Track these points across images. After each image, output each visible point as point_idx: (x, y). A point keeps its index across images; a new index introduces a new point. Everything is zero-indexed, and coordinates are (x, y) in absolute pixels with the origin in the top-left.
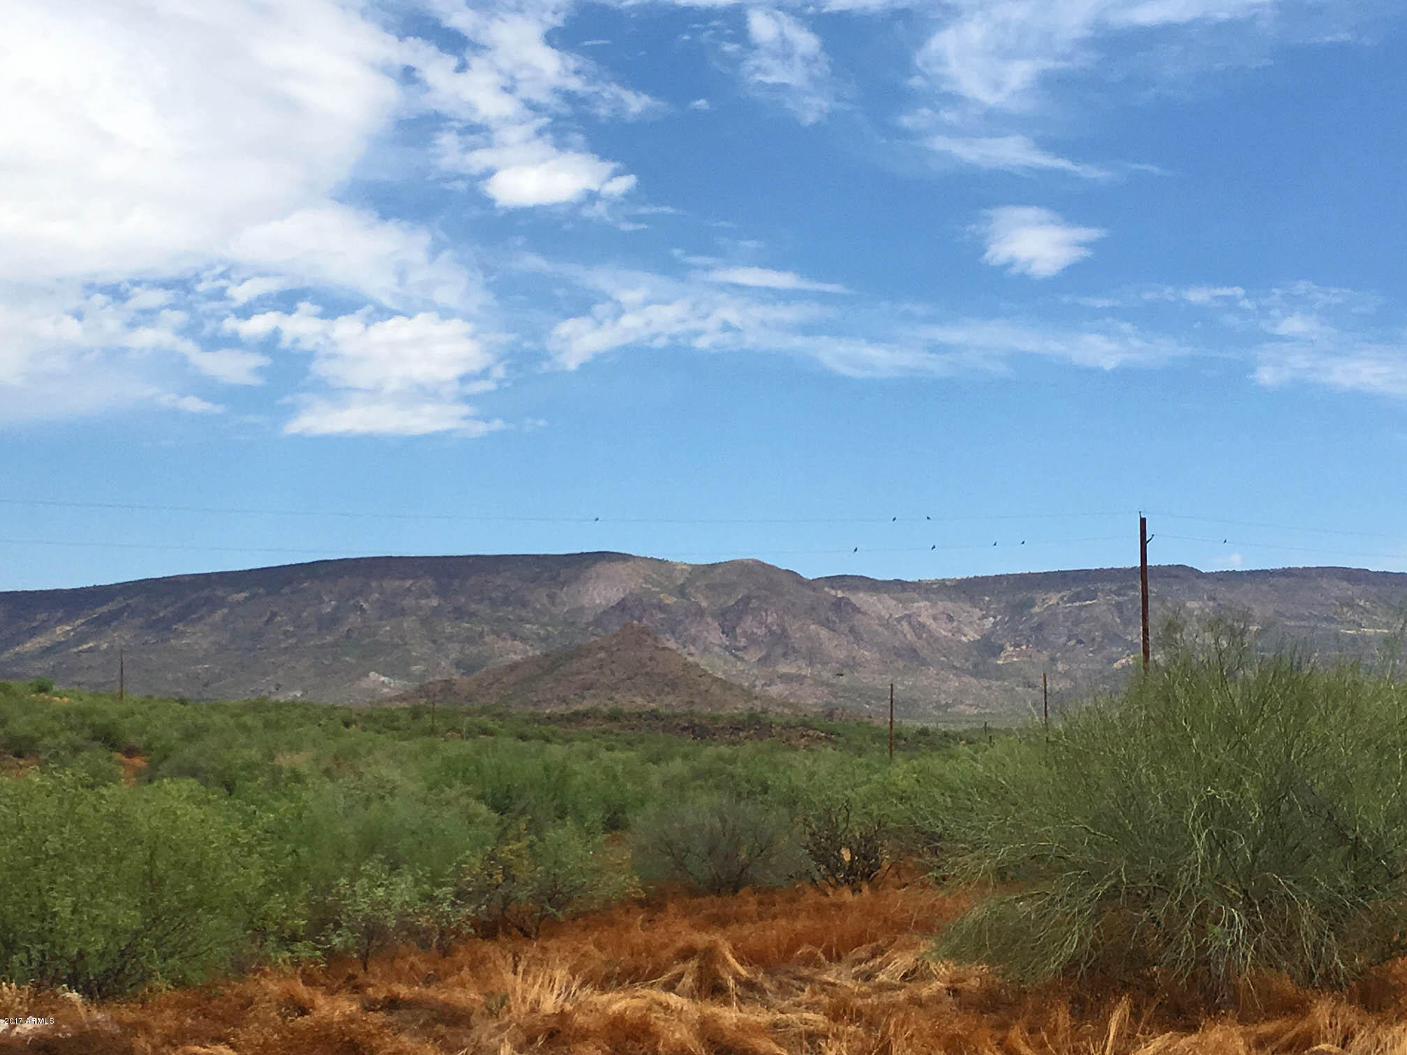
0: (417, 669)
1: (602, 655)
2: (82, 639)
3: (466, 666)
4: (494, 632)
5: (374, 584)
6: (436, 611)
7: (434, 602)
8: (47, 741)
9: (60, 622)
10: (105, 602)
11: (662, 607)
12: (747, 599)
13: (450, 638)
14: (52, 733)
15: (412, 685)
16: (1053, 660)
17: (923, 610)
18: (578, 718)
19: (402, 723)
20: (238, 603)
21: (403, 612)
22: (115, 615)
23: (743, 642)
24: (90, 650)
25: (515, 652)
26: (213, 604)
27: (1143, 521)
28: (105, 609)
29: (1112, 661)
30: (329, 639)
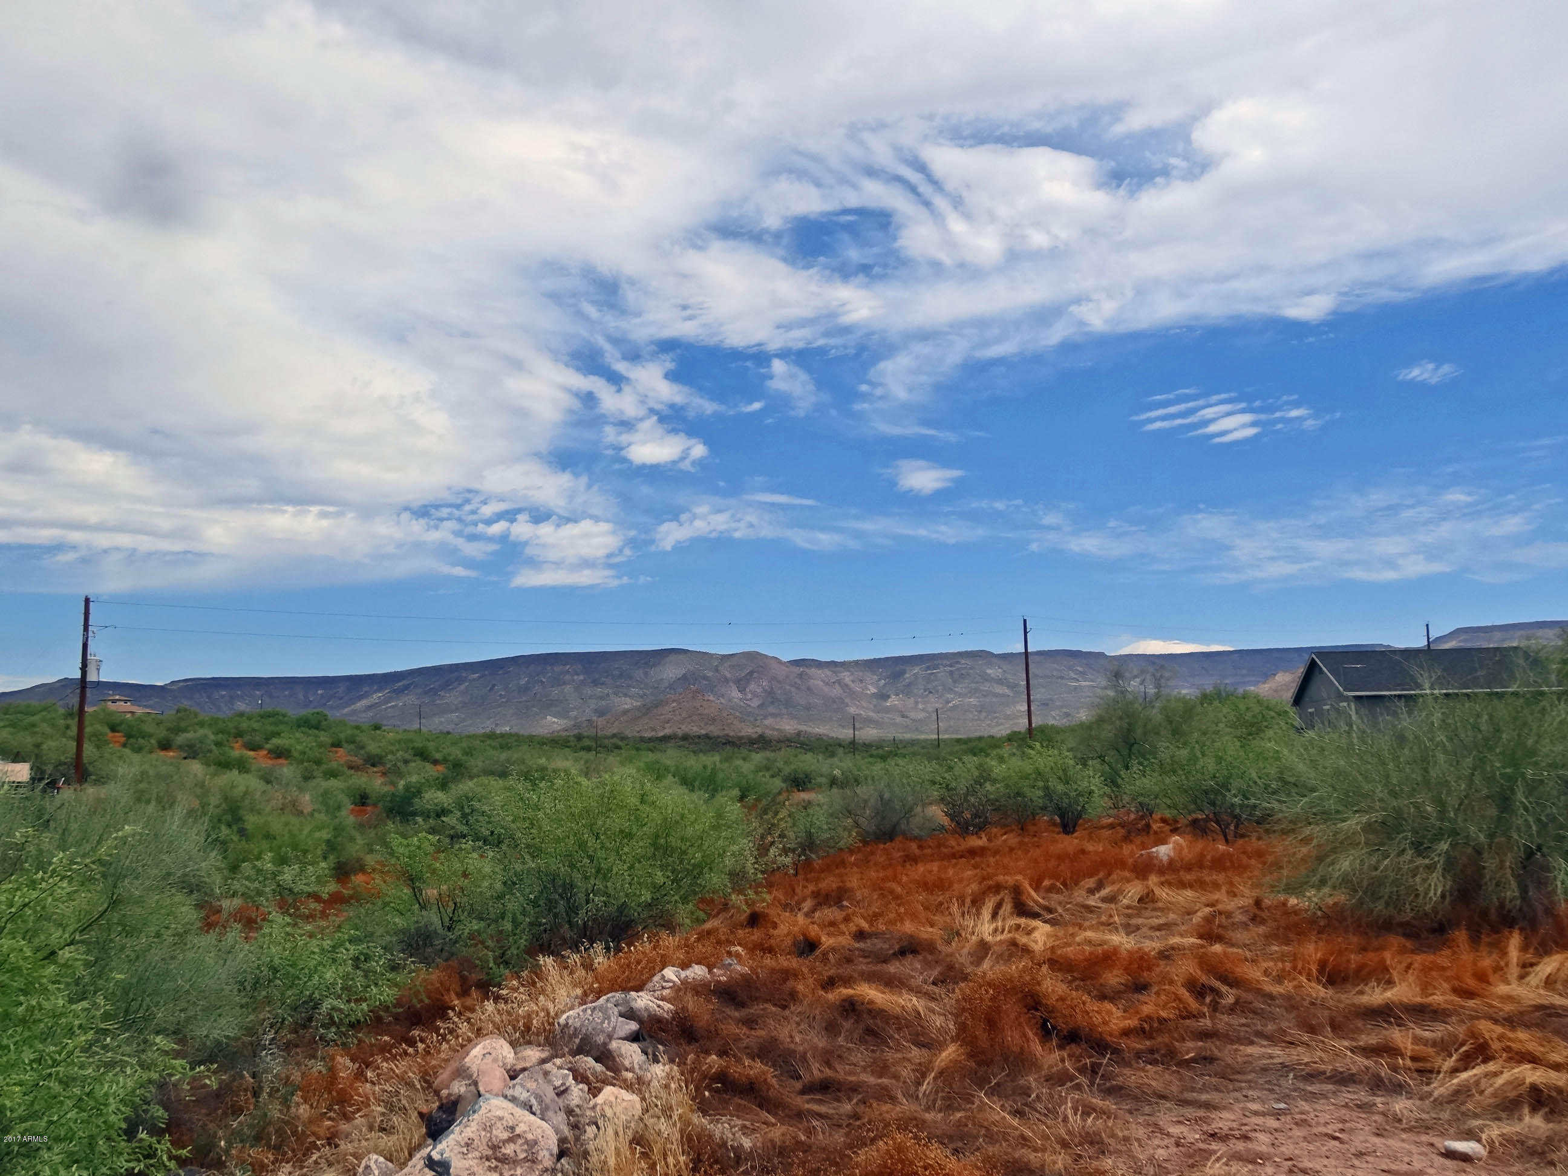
0: (573, 714)
1: (674, 704)
2: (386, 702)
3: (601, 713)
4: (615, 693)
5: (549, 668)
6: (582, 682)
7: (582, 677)
8: (389, 757)
9: (376, 691)
10: (399, 681)
11: (705, 678)
12: (752, 673)
13: (591, 697)
14: (392, 752)
15: (570, 723)
16: (917, 703)
17: (847, 677)
18: (665, 739)
19: (572, 744)
20: (474, 680)
21: (564, 683)
22: (407, 687)
23: (749, 696)
24: (393, 706)
25: (628, 703)
26: (460, 680)
27: (1025, 621)
28: (400, 684)
29: (948, 702)
30: (524, 699)
